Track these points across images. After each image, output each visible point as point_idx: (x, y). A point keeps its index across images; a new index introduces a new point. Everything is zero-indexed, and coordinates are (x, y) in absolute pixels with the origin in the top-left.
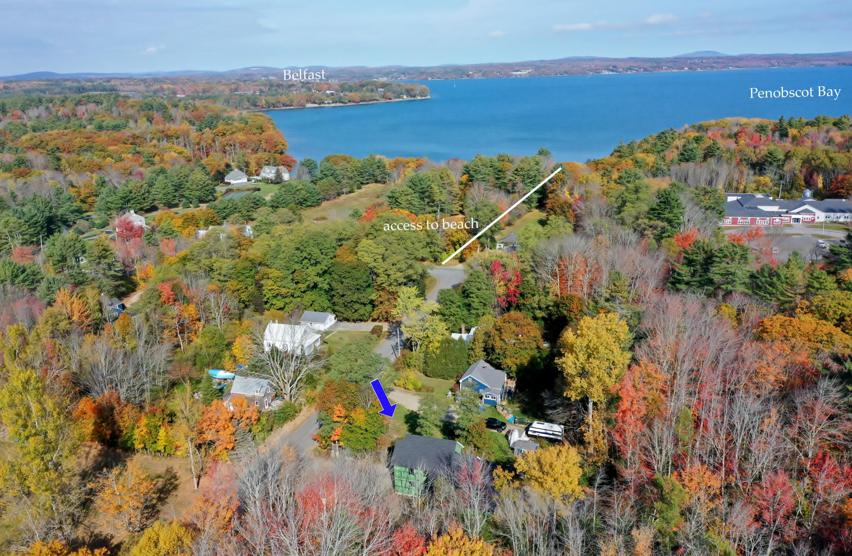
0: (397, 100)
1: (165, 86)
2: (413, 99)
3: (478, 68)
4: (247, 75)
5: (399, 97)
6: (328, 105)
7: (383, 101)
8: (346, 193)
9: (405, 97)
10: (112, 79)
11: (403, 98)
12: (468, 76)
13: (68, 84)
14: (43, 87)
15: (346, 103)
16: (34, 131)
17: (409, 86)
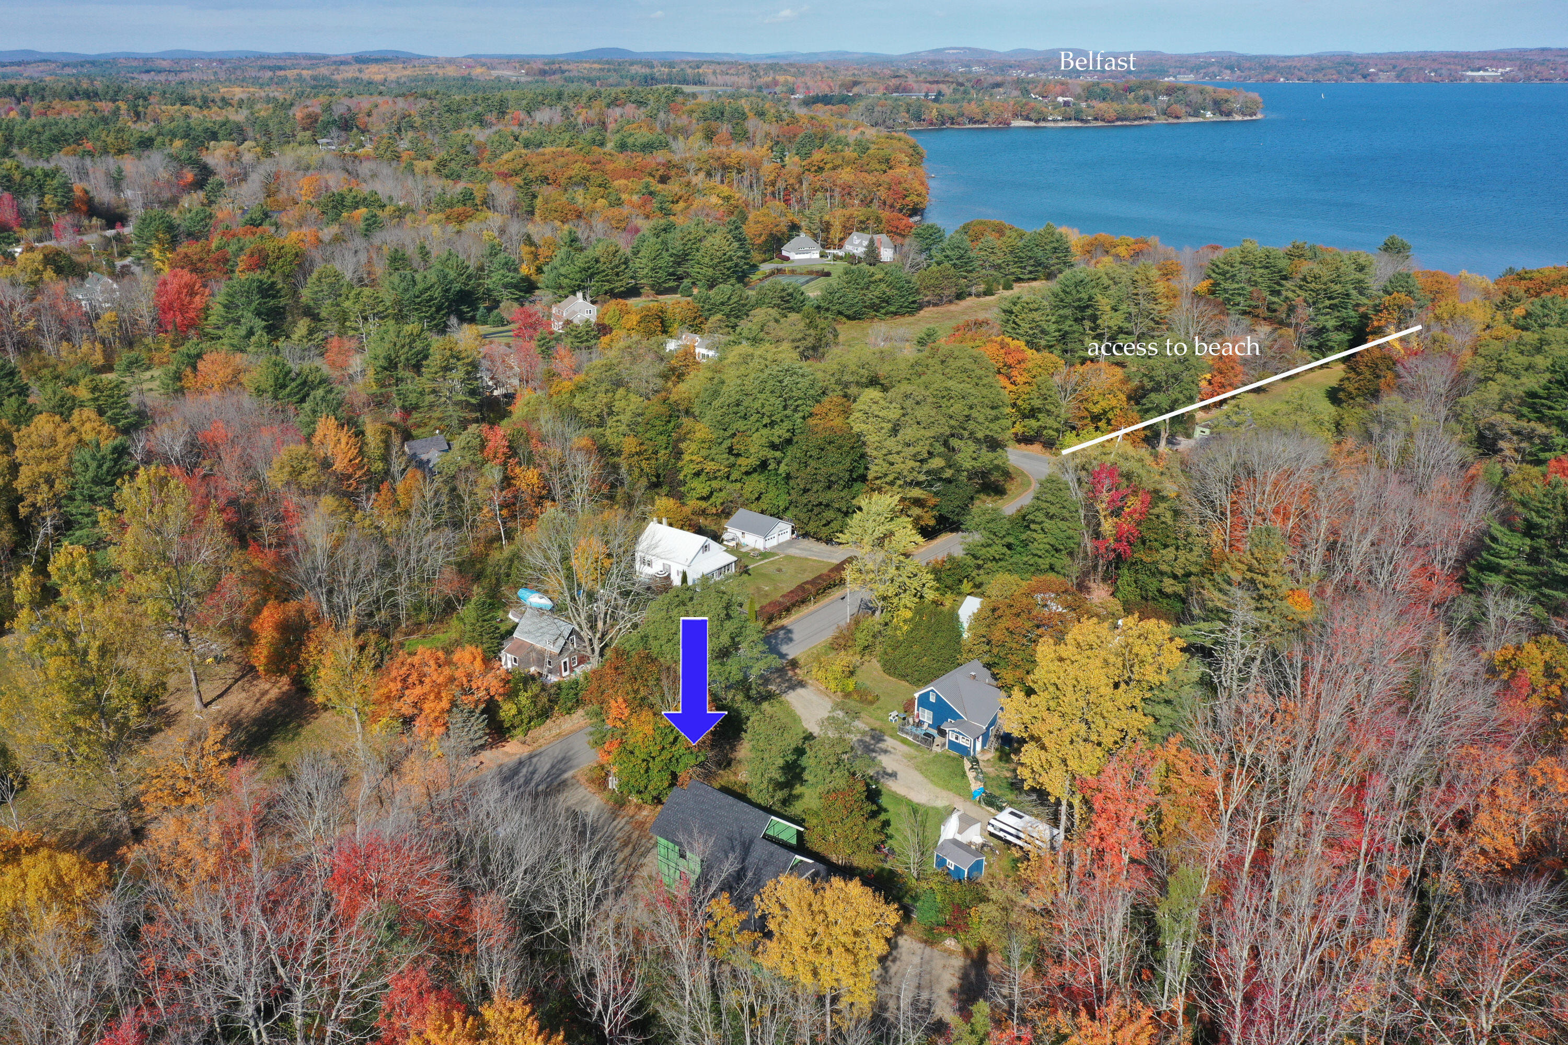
0: (1192, 120)
1: (781, 79)
2: (1224, 119)
3: (1393, 62)
4: (933, 63)
5: (1196, 114)
6: (1052, 124)
7: (1162, 120)
8: (978, 295)
9: (1209, 114)
10: (703, 63)
11: (1204, 116)
12: (1364, 77)
13: (634, 69)
14: (594, 74)
15: (1087, 121)
16: (526, 146)
17: (1222, 93)
